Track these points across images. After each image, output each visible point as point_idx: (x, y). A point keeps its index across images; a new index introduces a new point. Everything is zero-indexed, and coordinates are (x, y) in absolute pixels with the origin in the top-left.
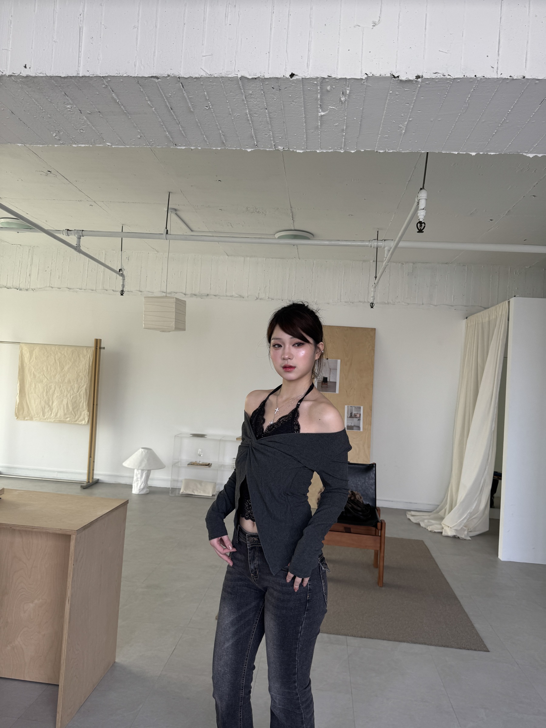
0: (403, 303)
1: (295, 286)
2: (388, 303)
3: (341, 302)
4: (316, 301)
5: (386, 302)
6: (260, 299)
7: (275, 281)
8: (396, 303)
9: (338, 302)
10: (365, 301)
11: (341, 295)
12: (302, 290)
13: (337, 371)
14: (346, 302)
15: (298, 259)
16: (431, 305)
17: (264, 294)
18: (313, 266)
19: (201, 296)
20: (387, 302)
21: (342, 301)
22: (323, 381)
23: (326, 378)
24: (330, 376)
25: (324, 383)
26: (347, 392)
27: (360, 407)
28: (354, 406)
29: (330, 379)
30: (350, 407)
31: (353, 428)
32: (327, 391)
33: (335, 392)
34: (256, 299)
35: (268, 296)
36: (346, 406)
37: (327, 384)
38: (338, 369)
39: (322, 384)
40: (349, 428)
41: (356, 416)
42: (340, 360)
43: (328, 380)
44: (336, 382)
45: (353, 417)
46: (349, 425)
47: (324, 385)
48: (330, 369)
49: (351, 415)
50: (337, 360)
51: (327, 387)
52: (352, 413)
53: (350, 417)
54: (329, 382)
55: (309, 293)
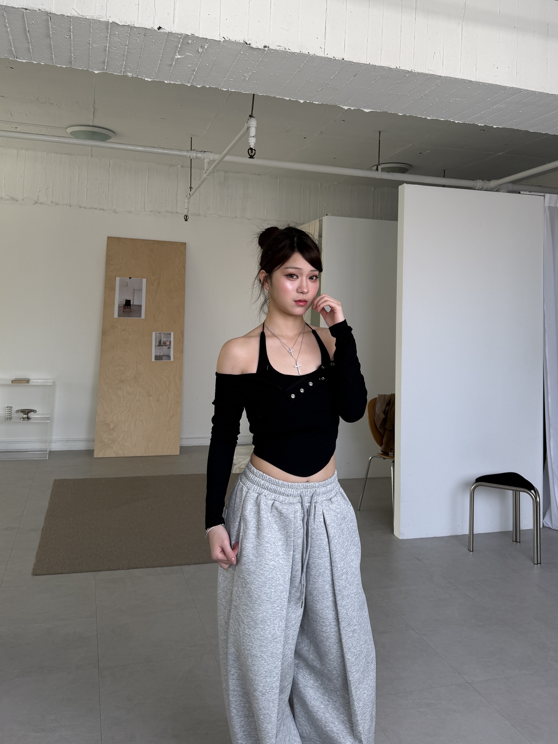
0: (216, 215)
1: (87, 189)
2: (199, 215)
4: (114, 209)
5: (197, 214)
6: (41, 203)
7: (60, 181)
8: (207, 215)
9: (141, 211)
10: (174, 211)
11: (145, 203)
12: (96, 194)
13: (142, 293)
14: (151, 212)
15: (90, 157)
16: (244, 218)
17: (46, 197)
18: (109, 167)
21: (146, 210)
22: (125, 304)
23: (130, 301)
24: (134, 298)
25: (127, 307)
26: (154, 316)
27: (171, 333)
28: (163, 332)
29: (135, 302)
30: (158, 334)
31: (162, 358)
32: (130, 316)
33: (141, 317)
34: (34, 203)
35: (51, 200)
36: (154, 333)
37: (130, 308)
38: (143, 290)
39: (124, 308)
40: (158, 358)
41: (166, 344)
42: (146, 279)
43: (131, 303)
44: (141, 306)
45: (162, 346)
46: (157, 355)
47: (126, 310)
48: (134, 290)
49: (159, 343)
50: (142, 279)
51: (130, 312)
52: (161, 340)
53: (158, 346)
54: (133, 305)
55: (105, 199)
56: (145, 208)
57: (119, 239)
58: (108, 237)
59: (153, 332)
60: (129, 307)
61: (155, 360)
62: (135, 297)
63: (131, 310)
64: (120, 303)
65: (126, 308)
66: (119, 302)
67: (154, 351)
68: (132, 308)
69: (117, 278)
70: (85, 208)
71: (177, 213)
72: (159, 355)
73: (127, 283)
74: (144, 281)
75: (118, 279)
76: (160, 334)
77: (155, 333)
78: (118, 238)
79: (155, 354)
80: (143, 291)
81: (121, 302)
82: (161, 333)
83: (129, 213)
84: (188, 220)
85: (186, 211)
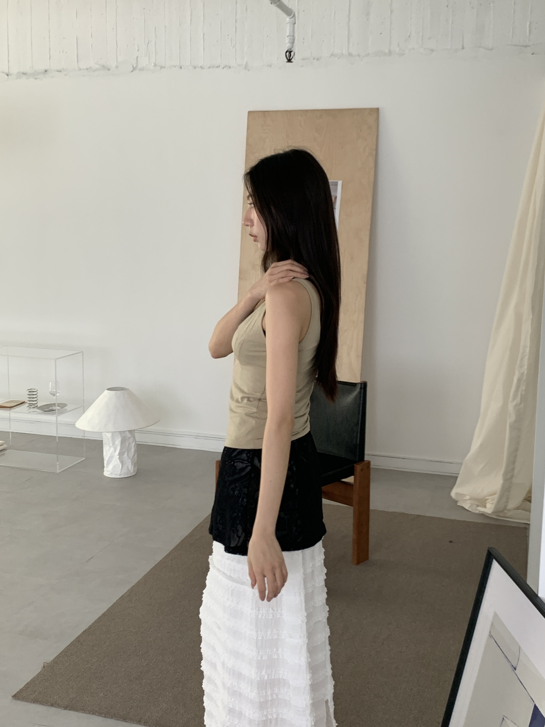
1: (204, 34)
2: (390, 53)
4: (245, 63)
5: (387, 51)
6: (140, 70)
7: (165, 27)
8: (406, 51)
10: (344, 52)
17: (147, 58)
19: (35, 75)
34: (132, 70)
35: (154, 61)
55: (232, 48)
57: (266, 112)
58: (249, 112)
70: (202, 68)
71: (350, 54)
83: (269, 67)
84: (292, 60)
85: (287, 40)
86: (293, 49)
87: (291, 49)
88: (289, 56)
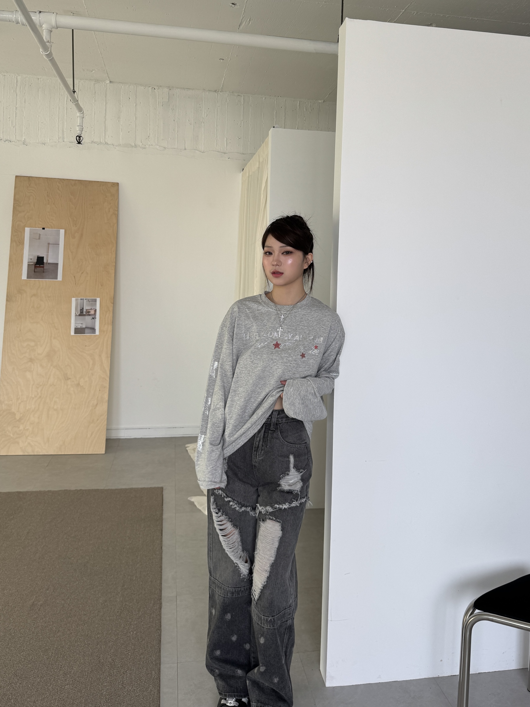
0: (158, 146)
2: (135, 146)
3: (63, 141)
4: (23, 139)
8: (147, 146)
9: (59, 142)
10: (102, 142)
13: (59, 247)
14: (73, 143)
16: (197, 151)
18: (17, 85)
20: (134, 144)
21: (65, 141)
22: (36, 262)
23: (43, 258)
24: (48, 255)
25: (39, 265)
26: (75, 278)
27: (96, 299)
28: (86, 298)
29: (49, 259)
30: (79, 301)
31: (85, 331)
32: (43, 278)
33: (56, 278)
36: (74, 300)
37: (43, 267)
38: (60, 243)
39: (35, 267)
40: (78, 331)
41: (90, 313)
42: (64, 230)
43: (45, 261)
44: (57, 264)
45: (84, 315)
46: (78, 327)
47: (38, 269)
48: (49, 244)
49: (81, 312)
50: (60, 230)
51: (44, 272)
52: (83, 308)
53: (80, 315)
54: (46, 263)
55: (12, 127)
56: (63, 138)
57: (31, 178)
58: (16, 176)
59: (73, 297)
60: (41, 266)
61: (75, 333)
62: (50, 253)
63: (44, 269)
64: (30, 261)
65: (38, 267)
66: (28, 259)
67: (74, 323)
68: (46, 267)
69: (26, 228)
71: (106, 143)
72: (79, 327)
73: (40, 235)
74: (62, 232)
75: (27, 230)
76: (82, 300)
77: (76, 299)
78: (29, 177)
79: (75, 326)
80: (60, 245)
81: (31, 259)
82: (84, 299)
83: (43, 145)
84: (81, 143)
85: (78, 128)
86: (82, 135)
87: (80, 135)
88: (79, 140)
